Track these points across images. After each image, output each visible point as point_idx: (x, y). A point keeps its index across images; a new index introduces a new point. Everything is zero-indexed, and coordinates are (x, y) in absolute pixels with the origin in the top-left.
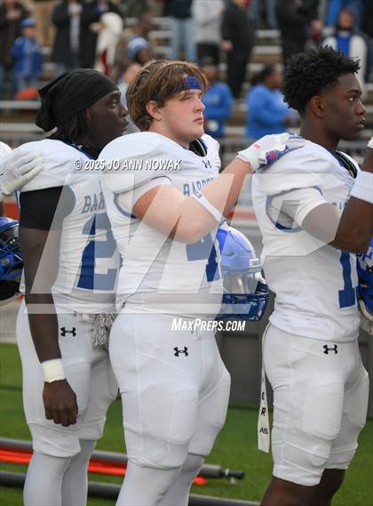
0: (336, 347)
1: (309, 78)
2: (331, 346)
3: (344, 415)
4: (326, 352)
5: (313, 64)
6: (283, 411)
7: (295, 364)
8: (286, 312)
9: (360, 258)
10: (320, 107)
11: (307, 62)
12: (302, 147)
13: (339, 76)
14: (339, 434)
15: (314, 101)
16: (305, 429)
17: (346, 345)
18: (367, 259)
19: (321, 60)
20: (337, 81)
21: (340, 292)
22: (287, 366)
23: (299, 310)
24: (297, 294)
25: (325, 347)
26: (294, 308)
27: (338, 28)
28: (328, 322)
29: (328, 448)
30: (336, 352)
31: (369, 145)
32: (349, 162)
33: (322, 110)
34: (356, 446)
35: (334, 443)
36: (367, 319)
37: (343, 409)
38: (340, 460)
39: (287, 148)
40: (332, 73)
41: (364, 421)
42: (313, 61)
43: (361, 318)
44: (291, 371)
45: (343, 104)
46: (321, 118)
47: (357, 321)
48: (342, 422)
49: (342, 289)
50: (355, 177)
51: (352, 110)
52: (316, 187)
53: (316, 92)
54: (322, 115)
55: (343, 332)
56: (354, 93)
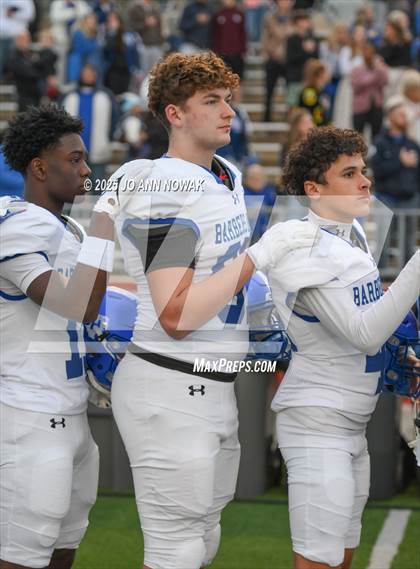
0: (63, 420)
1: (27, 140)
2: (58, 419)
3: (74, 492)
4: (53, 426)
5: (33, 124)
6: (10, 490)
7: (20, 440)
8: (11, 384)
9: (88, 327)
10: (41, 169)
11: (27, 122)
12: (24, 210)
13: (60, 136)
14: (70, 512)
15: (34, 163)
16: (33, 508)
17: (73, 418)
18: (95, 327)
19: (41, 120)
20: (58, 142)
21: (67, 362)
22: (13, 443)
23: (23, 382)
24: (22, 365)
25: (52, 420)
26: (18, 380)
27: (81, 83)
28: (55, 394)
29: (57, 527)
30: (64, 426)
31: (95, 210)
32: (75, 227)
33: (43, 173)
34: (87, 523)
35: (64, 522)
36: (96, 389)
37: (73, 486)
38: (70, 539)
39: (8, 212)
40: (52, 134)
41: (95, 497)
42: (33, 122)
43: (89, 389)
44: (16, 447)
45: (66, 167)
46: (43, 181)
47: (85, 393)
48: (72, 499)
49: (70, 359)
50: (81, 242)
51: (75, 171)
52: (41, 253)
53: (36, 154)
54: (44, 178)
55: (71, 405)
56: (77, 155)
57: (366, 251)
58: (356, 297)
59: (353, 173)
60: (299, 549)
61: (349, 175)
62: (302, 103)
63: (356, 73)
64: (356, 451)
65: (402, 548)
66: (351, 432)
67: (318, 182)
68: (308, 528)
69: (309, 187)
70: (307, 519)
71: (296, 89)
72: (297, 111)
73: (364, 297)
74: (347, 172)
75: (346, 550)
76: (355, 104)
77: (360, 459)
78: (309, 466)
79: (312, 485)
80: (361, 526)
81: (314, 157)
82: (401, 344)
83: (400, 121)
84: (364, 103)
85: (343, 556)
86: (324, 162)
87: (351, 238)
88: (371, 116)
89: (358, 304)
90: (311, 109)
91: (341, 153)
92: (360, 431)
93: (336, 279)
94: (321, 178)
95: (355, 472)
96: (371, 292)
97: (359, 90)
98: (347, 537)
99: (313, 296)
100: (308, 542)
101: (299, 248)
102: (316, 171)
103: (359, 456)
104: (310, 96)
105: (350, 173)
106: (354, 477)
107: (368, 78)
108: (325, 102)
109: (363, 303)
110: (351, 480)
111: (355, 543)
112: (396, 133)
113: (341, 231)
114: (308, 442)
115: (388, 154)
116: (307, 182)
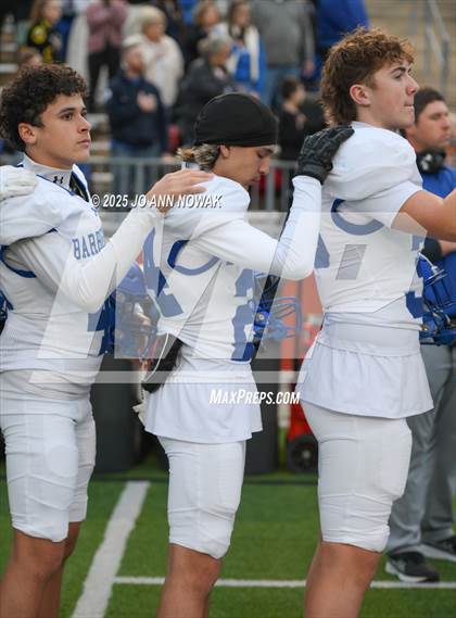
57: (87, 201)
58: (77, 249)
59: (72, 114)
60: (18, 525)
61: (67, 117)
62: (30, 42)
63: (91, 11)
64: (79, 417)
65: (139, 523)
66: (73, 396)
67: (33, 125)
68: (27, 501)
69: (24, 130)
70: (27, 492)
71: (25, 26)
72: (26, 51)
73: (85, 250)
74: (66, 113)
75: (70, 524)
76: (90, 44)
77: (85, 425)
78: (27, 434)
79: (32, 455)
80: (87, 498)
81: (30, 97)
82: (127, 301)
83: (135, 61)
84: (99, 43)
85: (67, 530)
86: (39, 102)
87: (71, 185)
88: (107, 57)
89: (78, 258)
90: (41, 48)
91: (59, 93)
92: (84, 395)
93: (53, 230)
94: (37, 120)
95: (79, 440)
96: (93, 244)
97: (95, 28)
98: (71, 510)
99: (29, 248)
100: (28, 516)
101: (12, 197)
102: (31, 112)
103: (83, 422)
104: (39, 34)
105: (68, 114)
106: (77, 445)
107: (102, 15)
108: (57, 42)
109: (84, 256)
110: (75, 448)
111: (80, 516)
112: (132, 76)
113: (59, 178)
114: (26, 408)
115: (125, 98)
116: (22, 124)
